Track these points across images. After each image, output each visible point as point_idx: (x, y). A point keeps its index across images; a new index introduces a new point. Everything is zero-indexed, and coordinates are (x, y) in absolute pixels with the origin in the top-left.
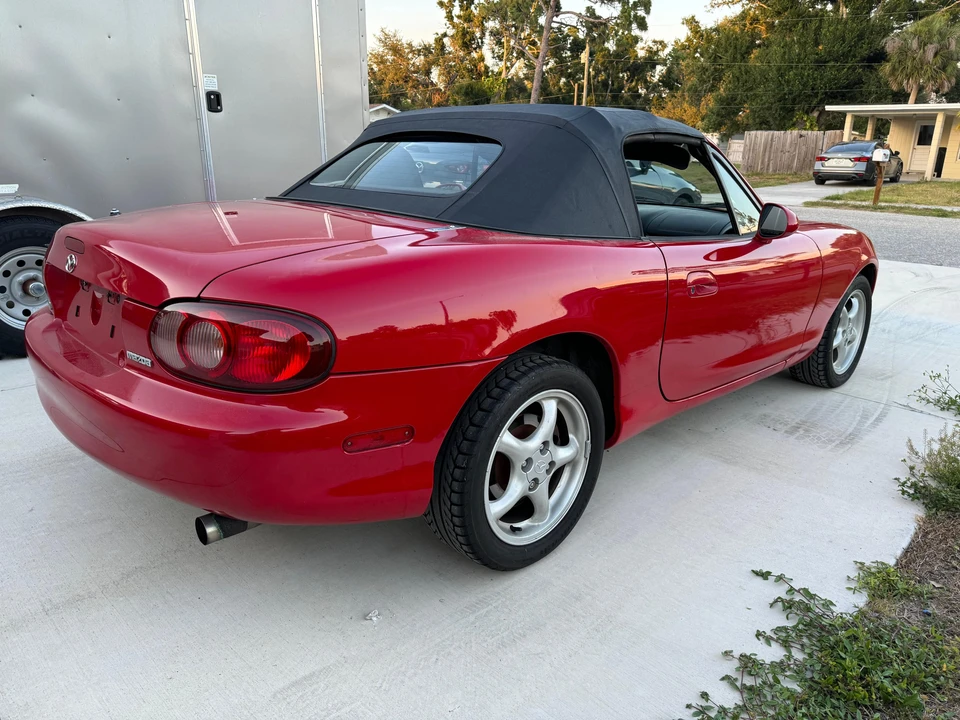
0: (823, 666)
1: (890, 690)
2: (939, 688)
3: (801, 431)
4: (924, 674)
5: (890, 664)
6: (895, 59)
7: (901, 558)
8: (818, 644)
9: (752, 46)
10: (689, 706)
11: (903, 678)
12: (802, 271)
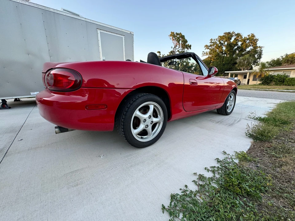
0: (225, 180)
1: (249, 190)
2: (266, 191)
3: (220, 123)
4: (260, 186)
5: (248, 181)
6: (238, 63)
7: (248, 151)
8: (224, 173)
9: (211, 62)
10: (181, 189)
11: (253, 186)
12: (219, 88)
